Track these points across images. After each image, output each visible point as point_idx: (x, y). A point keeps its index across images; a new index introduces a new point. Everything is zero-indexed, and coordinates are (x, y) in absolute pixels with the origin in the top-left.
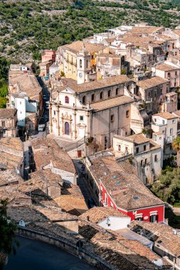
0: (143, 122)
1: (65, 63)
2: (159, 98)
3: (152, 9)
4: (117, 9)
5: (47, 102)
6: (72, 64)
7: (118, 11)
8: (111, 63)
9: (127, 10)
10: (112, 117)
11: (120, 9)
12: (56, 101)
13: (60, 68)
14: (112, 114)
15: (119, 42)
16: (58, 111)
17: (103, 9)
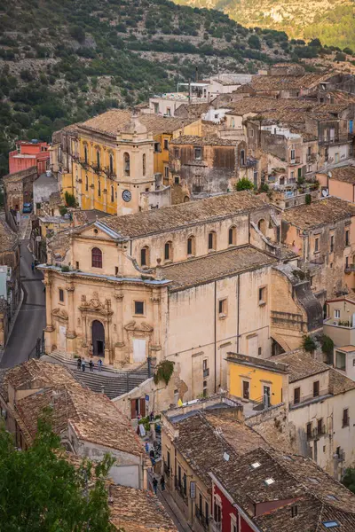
0: (305, 319)
1: (77, 171)
2: (341, 256)
3: (273, 56)
4: (183, 57)
5: (41, 266)
6: (97, 170)
7: (187, 61)
8: (209, 163)
9: (210, 59)
10: (221, 305)
11: (190, 56)
12: (64, 263)
13: (64, 183)
14: (220, 296)
15: (221, 113)
16: (72, 291)
17: (148, 56)
